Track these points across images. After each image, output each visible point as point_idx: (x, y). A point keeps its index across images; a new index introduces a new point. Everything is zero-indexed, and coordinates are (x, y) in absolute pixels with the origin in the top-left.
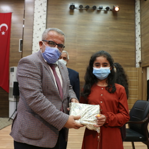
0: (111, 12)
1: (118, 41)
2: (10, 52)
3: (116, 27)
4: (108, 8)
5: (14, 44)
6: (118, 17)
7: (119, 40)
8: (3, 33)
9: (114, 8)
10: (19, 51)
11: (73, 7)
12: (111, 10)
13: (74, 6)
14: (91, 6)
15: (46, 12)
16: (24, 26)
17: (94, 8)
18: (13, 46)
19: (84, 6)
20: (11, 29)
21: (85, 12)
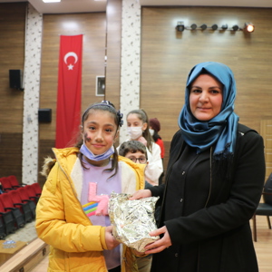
0: (241, 32)
1: (253, 79)
2: (83, 97)
3: (249, 56)
4: (235, 28)
5: (88, 84)
6: (253, 40)
7: (255, 76)
8: (71, 67)
9: (246, 27)
10: (97, 95)
11: (181, 28)
12: (241, 30)
13: (183, 26)
14: (209, 25)
15: (139, 37)
16: (106, 58)
17: (215, 28)
18: (86, 86)
19: (199, 25)
20: (84, 61)
21: (200, 33)
